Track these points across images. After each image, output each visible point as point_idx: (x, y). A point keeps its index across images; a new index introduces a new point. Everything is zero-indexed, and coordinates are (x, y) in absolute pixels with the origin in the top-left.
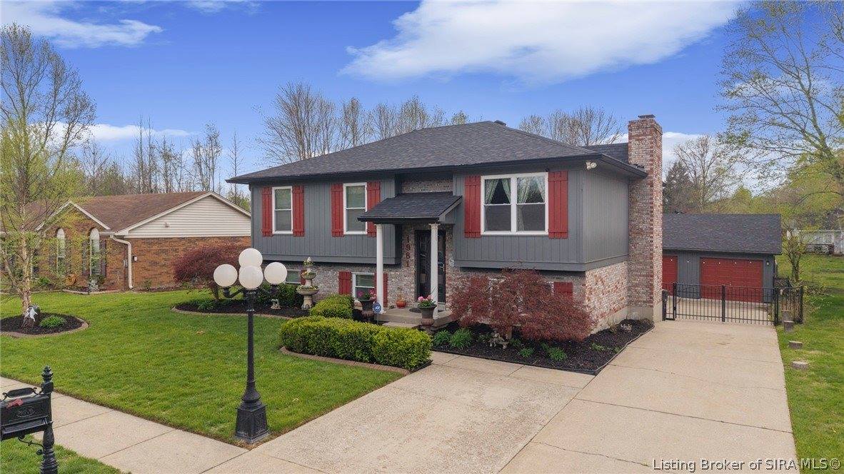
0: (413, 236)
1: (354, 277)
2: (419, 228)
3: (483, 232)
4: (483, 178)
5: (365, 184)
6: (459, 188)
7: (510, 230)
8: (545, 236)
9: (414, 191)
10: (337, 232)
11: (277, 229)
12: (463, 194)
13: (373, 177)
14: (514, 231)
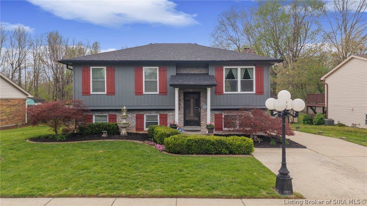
0: (182, 94)
1: (145, 116)
2: (186, 91)
3: (224, 92)
4: (224, 67)
5: (158, 68)
6: (212, 72)
7: (237, 91)
8: (254, 94)
9: (183, 72)
10: (139, 92)
11: (93, 92)
12: (214, 74)
13: (163, 65)
14: (239, 91)
